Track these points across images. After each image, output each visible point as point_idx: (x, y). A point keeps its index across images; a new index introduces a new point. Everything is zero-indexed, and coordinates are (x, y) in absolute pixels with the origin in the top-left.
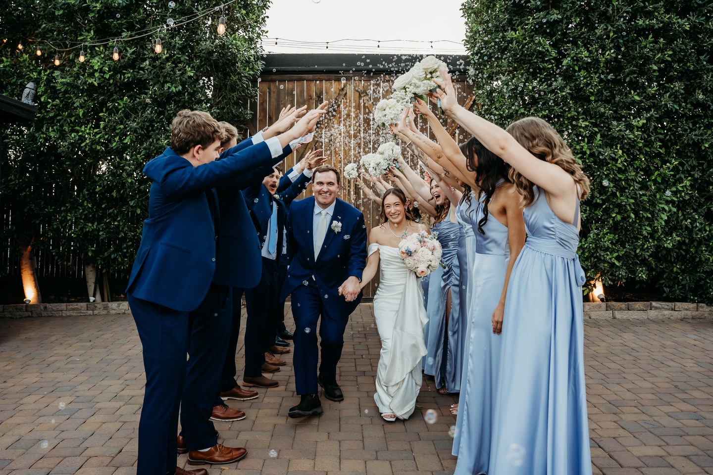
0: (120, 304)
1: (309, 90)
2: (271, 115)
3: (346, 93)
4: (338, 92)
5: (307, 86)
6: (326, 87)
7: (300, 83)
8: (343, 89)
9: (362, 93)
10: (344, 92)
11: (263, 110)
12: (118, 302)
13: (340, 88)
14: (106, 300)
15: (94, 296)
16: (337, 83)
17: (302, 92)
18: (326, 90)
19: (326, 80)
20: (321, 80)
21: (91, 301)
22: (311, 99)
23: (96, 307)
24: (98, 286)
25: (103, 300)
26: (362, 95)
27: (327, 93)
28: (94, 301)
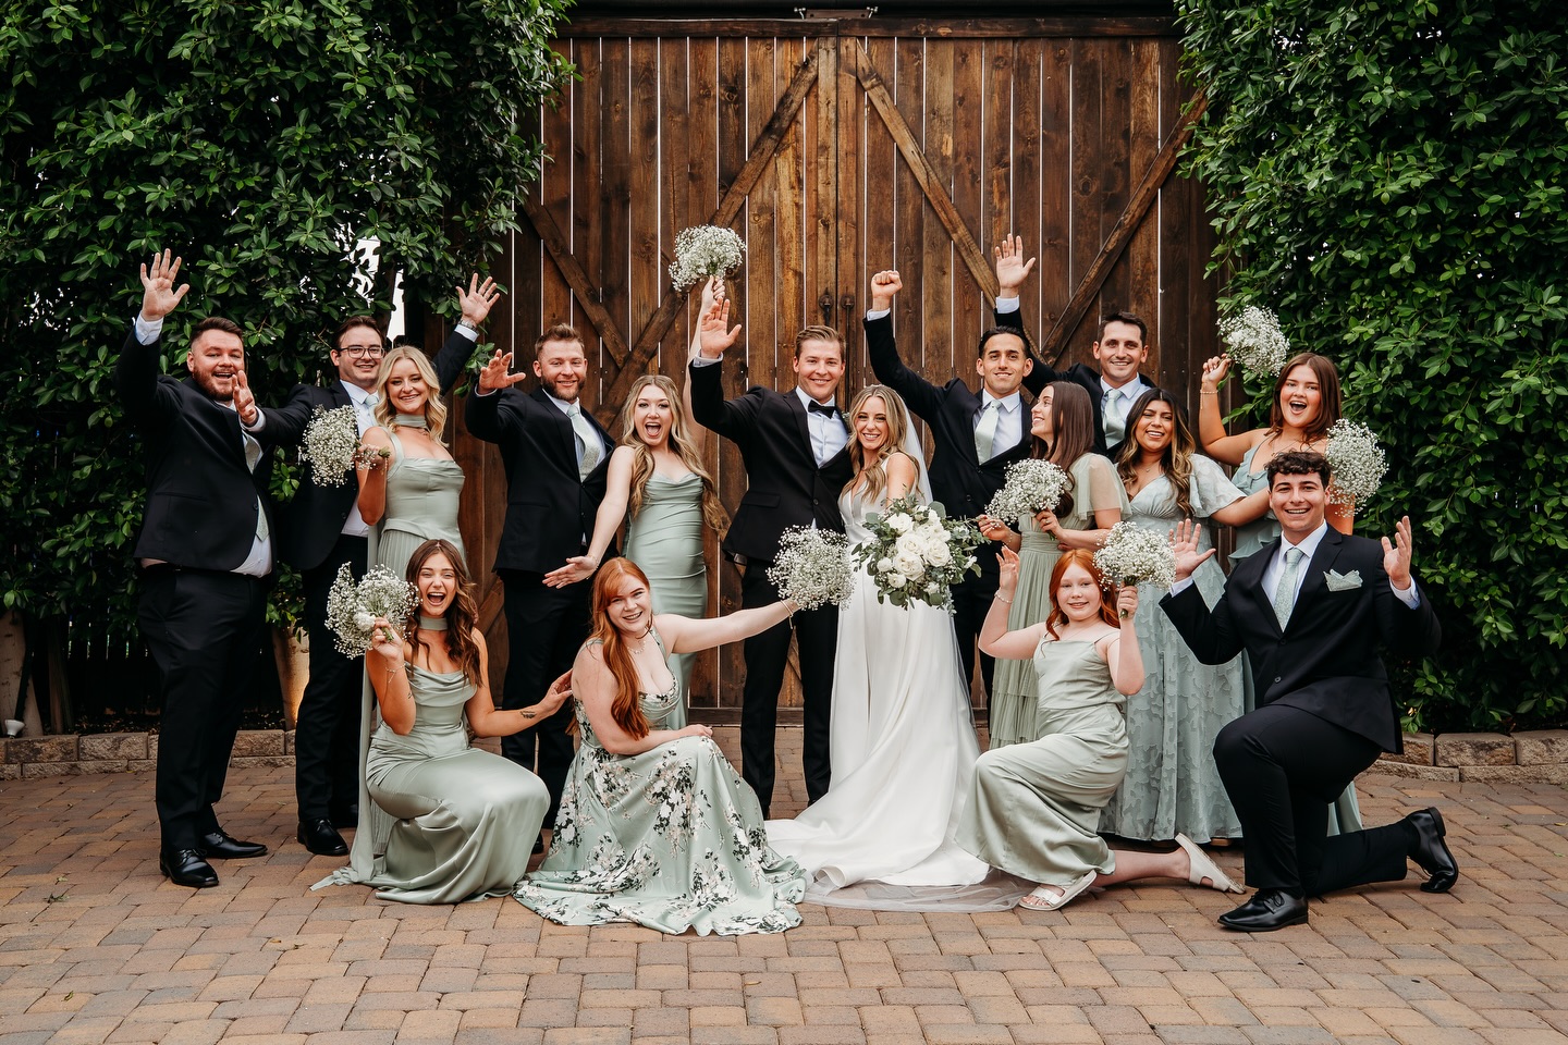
0: (119, 741)
1: (700, 66)
2: (584, 148)
3: (816, 78)
4: (790, 74)
5: (695, 56)
6: (753, 60)
7: (672, 47)
8: (805, 66)
9: (867, 78)
10: (811, 76)
11: (559, 130)
12: (115, 736)
13: (796, 62)
14: (59, 727)
15: (19, 716)
16: (787, 46)
17: (678, 71)
18: (754, 66)
19: (753, 38)
20: (738, 39)
21: (12, 732)
22: (708, 96)
23: (39, 751)
24: (30, 682)
25: (48, 727)
26: (867, 85)
27: (756, 77)
28: (20, 734)
